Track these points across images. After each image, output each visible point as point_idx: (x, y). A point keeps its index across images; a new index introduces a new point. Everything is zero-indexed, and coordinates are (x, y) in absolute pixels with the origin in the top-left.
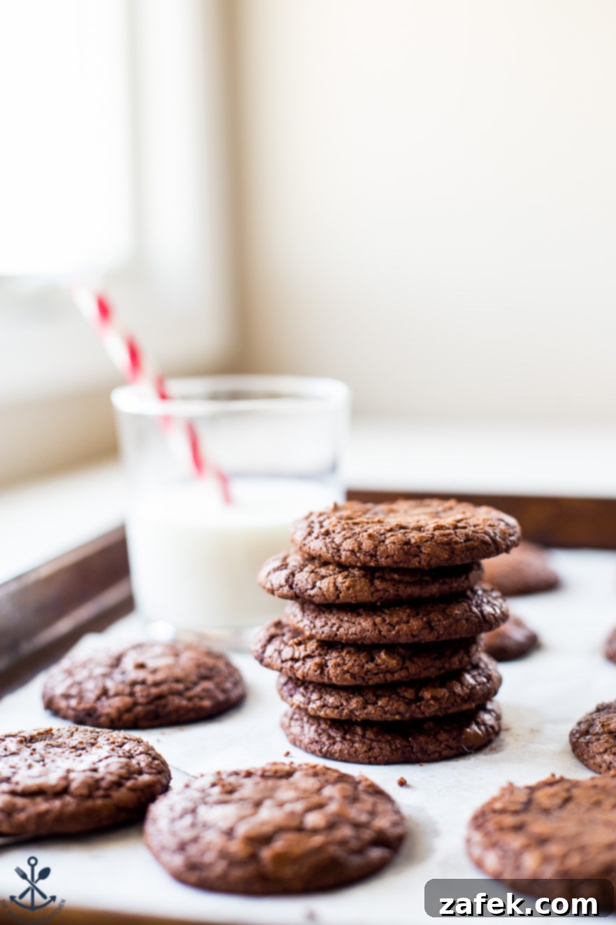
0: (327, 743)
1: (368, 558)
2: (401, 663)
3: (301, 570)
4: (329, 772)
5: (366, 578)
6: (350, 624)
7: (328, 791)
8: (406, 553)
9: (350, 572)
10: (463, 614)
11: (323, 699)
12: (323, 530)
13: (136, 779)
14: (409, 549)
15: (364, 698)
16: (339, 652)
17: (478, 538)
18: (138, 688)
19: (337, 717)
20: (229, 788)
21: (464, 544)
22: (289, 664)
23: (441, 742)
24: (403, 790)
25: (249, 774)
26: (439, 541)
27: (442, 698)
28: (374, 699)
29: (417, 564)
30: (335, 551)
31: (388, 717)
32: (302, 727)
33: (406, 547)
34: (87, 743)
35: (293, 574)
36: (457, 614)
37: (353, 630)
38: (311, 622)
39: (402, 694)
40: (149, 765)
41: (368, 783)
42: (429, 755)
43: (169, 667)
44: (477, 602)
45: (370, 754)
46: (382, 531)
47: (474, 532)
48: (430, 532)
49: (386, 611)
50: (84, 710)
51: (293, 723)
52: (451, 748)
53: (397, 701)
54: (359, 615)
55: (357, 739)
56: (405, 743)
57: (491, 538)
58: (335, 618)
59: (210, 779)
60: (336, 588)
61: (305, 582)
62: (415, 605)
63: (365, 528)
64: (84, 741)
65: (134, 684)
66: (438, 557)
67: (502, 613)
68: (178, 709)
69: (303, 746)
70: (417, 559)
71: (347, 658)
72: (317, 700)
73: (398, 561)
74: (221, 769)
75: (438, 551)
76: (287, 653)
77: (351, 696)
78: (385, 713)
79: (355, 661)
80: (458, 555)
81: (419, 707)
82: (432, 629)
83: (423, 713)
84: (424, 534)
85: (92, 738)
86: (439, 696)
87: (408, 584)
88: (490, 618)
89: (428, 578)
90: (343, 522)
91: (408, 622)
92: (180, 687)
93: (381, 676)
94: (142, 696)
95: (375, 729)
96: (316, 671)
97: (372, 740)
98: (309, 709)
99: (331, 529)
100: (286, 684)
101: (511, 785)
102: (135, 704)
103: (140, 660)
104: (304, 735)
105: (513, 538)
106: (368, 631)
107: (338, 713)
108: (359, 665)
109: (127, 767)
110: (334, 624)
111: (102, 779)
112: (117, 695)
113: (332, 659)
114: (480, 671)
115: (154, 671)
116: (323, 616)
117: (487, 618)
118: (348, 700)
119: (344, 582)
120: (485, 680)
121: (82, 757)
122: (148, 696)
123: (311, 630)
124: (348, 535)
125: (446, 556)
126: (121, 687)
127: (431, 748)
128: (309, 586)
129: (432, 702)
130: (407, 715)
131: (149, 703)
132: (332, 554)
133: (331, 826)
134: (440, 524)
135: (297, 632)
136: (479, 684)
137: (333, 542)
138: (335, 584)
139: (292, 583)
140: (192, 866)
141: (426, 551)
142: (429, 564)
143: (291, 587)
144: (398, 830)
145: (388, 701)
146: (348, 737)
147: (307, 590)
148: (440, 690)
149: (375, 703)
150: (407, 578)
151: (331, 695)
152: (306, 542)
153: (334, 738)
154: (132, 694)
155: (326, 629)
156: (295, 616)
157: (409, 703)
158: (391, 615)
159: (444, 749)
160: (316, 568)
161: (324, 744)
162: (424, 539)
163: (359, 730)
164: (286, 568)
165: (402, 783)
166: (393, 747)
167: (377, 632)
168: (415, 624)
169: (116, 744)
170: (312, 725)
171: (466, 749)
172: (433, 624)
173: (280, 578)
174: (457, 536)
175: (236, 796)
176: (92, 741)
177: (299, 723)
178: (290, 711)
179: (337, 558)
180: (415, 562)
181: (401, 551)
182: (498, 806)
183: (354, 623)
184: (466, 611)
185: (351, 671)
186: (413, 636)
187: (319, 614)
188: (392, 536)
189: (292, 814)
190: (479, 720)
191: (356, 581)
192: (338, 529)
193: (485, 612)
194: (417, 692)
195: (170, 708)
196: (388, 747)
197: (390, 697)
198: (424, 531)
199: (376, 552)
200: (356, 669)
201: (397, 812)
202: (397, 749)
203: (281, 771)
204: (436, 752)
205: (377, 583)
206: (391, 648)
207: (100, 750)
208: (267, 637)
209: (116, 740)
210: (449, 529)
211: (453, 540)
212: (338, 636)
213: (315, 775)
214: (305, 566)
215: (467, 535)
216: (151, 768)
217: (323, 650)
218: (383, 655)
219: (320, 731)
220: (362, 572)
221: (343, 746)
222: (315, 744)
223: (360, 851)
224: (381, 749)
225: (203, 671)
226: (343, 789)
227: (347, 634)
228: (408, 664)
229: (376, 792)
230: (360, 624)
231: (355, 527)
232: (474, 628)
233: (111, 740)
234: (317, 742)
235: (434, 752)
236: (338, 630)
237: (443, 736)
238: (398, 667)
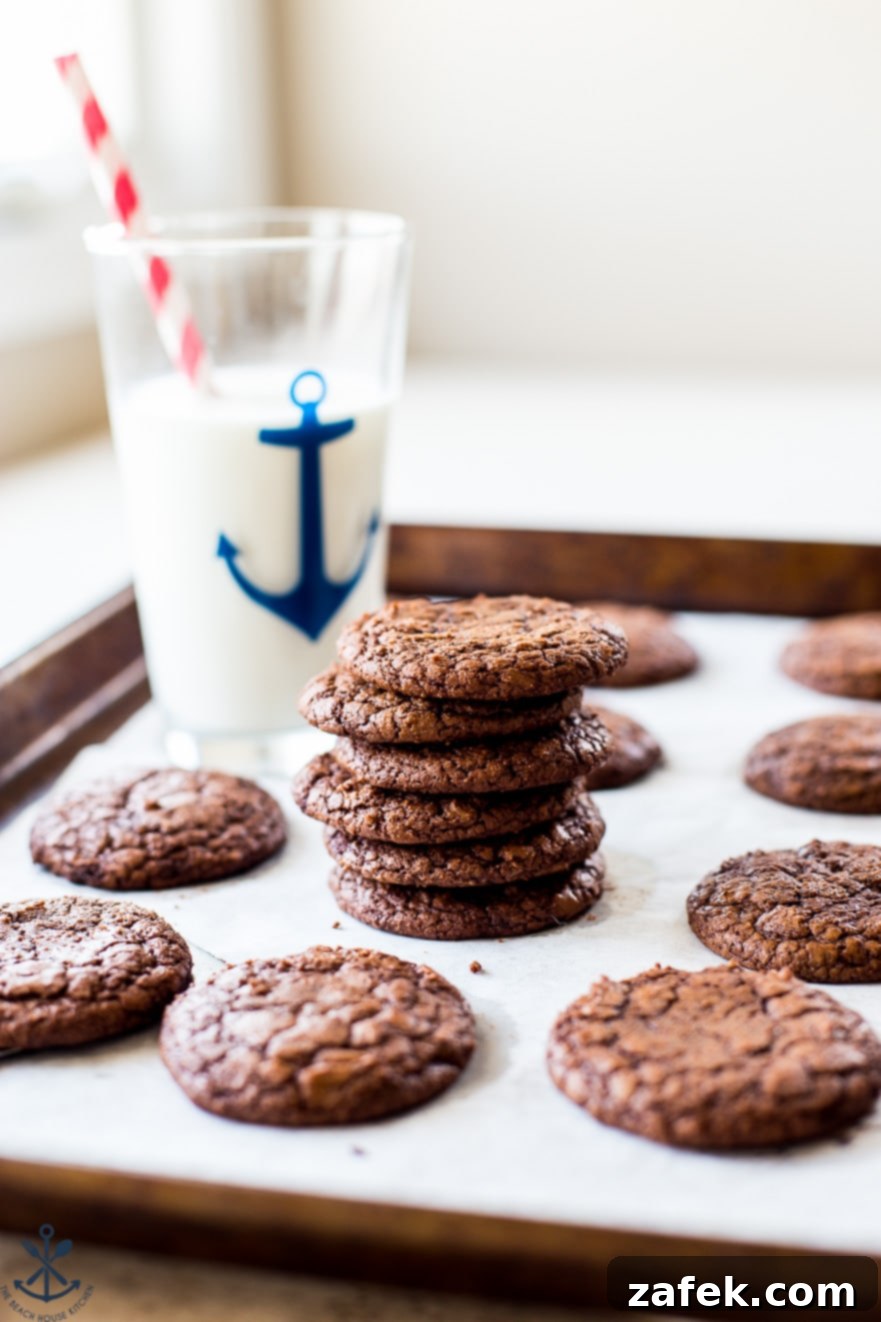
0: (385, 913)
1: (434, 688)
2: (475, 816)
3: (352, 699)
4: (385, 962)
5: (432, 712)
6: (413, 769)
7: (383, 991)
8: (482, 683)
9: (411, 704)
10: (554, 755)
11: (379, 860)
12: (378, 649)
13: (149, 973)
14: (485, 678)
15: (430, 860)
16: (399, 802)
17: (572, 660)
18: (150, 837)
19: (397, 882)
20: (261, 988)
21: (554, 670)
22: (338, 815)
23: (526, 913)
24: (477, 977)
25: (286, 967)
26: (522, 667)
27: (528, 858)
28: (442, 860)
29: (495, 696)
30: (393, 677)
31: (460, 883)
32: (355, 891)
33: (481, 675)
34: (88, 922)
35: (341, 704)
36: (545, 755)
37: (415, 776)
38: (365, 764)
39: (477, 855)
40: (165, 952)
41: (432, 976)
42: (511, 928)
43: (189, 807)
44: (572, 737)
45: (438, 927)
46: (452, 653)
47: (567, 652)
48: (511, 654)
49: (457, 752)
50: (83, 866)
51: (344, 884)
52: (539, 920)
53: (471, 863)
54: (423, 757)
55: (422, 908)
56: (481, 914)
57: (589, 660)
58: (393, 760)
59: (239, 973)
60: (395, 725)
61: (356, 715)
62: (494, 745)
63: (431, 647)
64: (84, 919)
65: (145, 831)
66: (521, 687)
67: (604, 749)
68: (201, 864)
69: (356, 915)
70: (495, 689)
71: (409, 810)
72: (372, 860)
73: (471, 691)
74: (252, 957)
75: (522, 680)
76: (335, 800)
77: (414, 856)
78: (456, 878)
79: (419, 814)
80: (547, 684)
81: (498, 871)
82: (513, 775)
83: (503, 878)
84: (504, 657)
85: (94, 915)
86: (523, 857)
87: (484, 718)
88: (587, 758)
89: (509, 710)
90: (405, 637)
91: (483, 767)
92: (203, 833)
93: (451, 832)
94: (155, 848)
95: (444, 897)
96: (370, 826)
97: (440, 910)
98: (363, 871)
99: (389, 647)
100: (334, 836)
101: (606, 979)
102: (147, 858)
103: (153, 797)
104: (357, 901)
105: (618, 656)
106: (435, 777)
107: (399, 877)
108: (423, 819)
109: (137, 958)
110: (392, 768)
111: (108, 975)
112: (123, 846)
113: (391, 810)
114: (577, 821)
115: (170, 814)
116: (379, 756)
117: (584, 758)
118: (410, 862)
119: (404, 717)
120: (581, 832)
121: (82, 943)
122: (162, 848)
123: (365, 773)
124: (409, 657)
125: (531, 686)
126: (129, 836)
127: (513, 919)
128: (362, 721)
129: (514, 864)
130: (484, 881)
131: (165, 857)
132: (389, 681)
133: (383, 1040)
134: (524, 642)
135: (347, 774)
136: (575, 838)
137: (390, 665)
138: (393, 719)
139: (340, 716)
140: (217, 1092)
141: (506, 680)
142: (509, 695)
143: (338, 720)
144: (466, 1040)
145: (460, 863)
146: (411, 905)
147: (358, 725)
148: (524, 848)
149: (443, 866)
150: (483, 711)
151: (390, 855)
152: (357, 662)
153: (394, 907)
154: (143, 845)
155: (383, 774)
156: (345, 753)
157: (485, 866)
158: (463, 758)
159: (530, 921)
160: (370, 695)
161: (381, 913)
162: (504, 665)
163: (425, 898)
164: (332, 695)
165: (476, 969)
166: (467, 919)
167: (445, 779)
168: (493, 769)
169: (125, 923)
170: (367, 888)
171: (556, 921)
172: (515, 769)
173: (325, 707)
174: (545, 658)
175: (270, 998)
176: (94, 918)
177: (351, 885)
178: (340, 871)
179: (395, 687)
180: (492, 693)
181: (475, 680)
182: (587, 1010)
183: (417, 767)
184: (557, 751)
185: (414, 827)
186: (490, 784)
187: (375, 754)
188: (464, 659)
189: (338, 1022)
190: (574, 882)
191: (419, 715)
192: (397, 648)
193: (581, 751)
194: (495, 852)
195: (191, 862)
196: (460, 919)
197: (462, 858)
198: (504, 652)
199: (444, 680)
200: (420, 825)
201: (466, 1014)
202: (471, 922)
203: (326, 962)
204: (519, 924)
205: (446, 717)
206: (463, 798)
207: (104, 933)
208: (311, 778)
209: (124, 917)
210: (536, 648)
211: (541, 665)
212: (398, 783)
213: (367, 967)
214: (357, 692)
215: (558, 657)
216: (167, 956)
217: (379, 798)
218: (453, 806)
219: (377, 897)
220: (427, 703)
221: (405, 918)
222: (370, 913)
223: (418, 1072)
224: (451, 921)
225: (232, 812)
226: (399, 988)
227: (408, 782)
228: (484, 817)
229: (442, 988)
230: (424, 769)
231: (419, 645)
232: (567, 772)
233: (118, 917)
234: (373, 911)
235: (517, 925)
236: (397, 775)
237: (529, 905)
238: (472, 822)
